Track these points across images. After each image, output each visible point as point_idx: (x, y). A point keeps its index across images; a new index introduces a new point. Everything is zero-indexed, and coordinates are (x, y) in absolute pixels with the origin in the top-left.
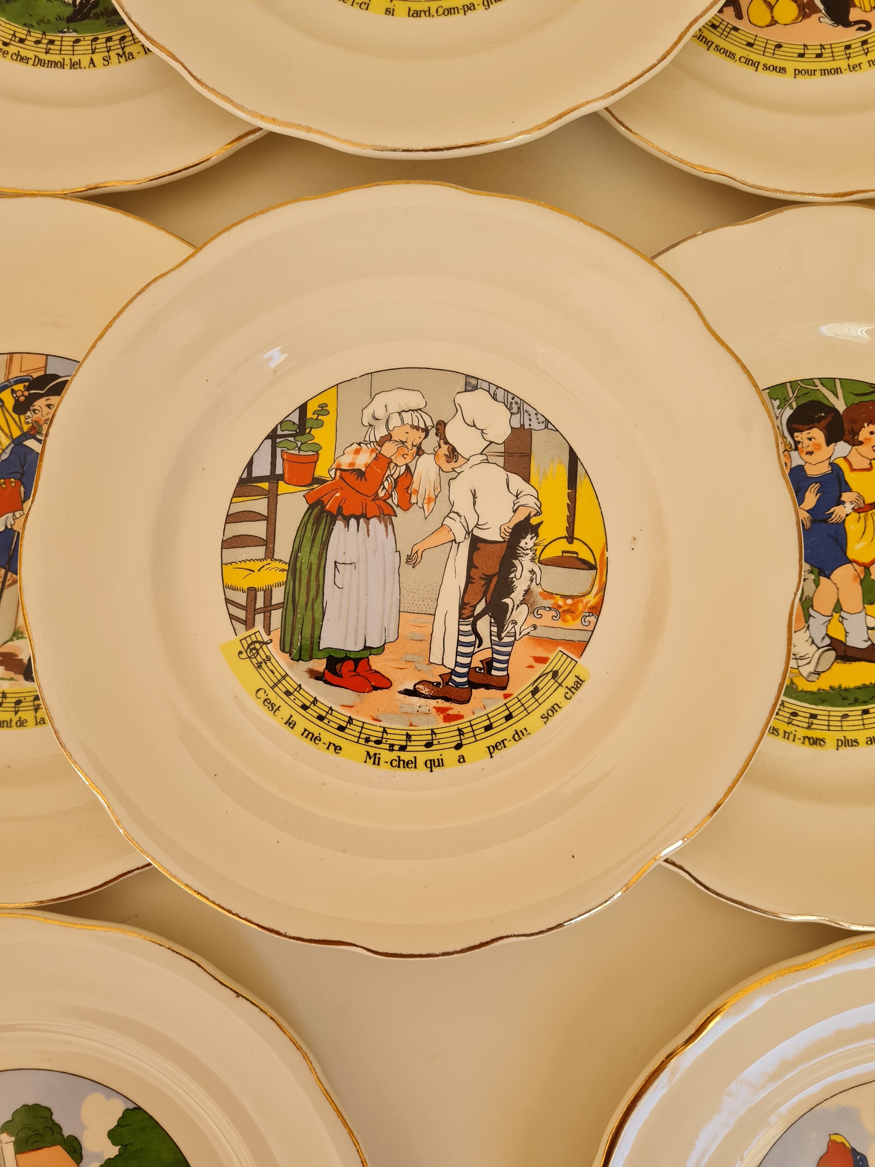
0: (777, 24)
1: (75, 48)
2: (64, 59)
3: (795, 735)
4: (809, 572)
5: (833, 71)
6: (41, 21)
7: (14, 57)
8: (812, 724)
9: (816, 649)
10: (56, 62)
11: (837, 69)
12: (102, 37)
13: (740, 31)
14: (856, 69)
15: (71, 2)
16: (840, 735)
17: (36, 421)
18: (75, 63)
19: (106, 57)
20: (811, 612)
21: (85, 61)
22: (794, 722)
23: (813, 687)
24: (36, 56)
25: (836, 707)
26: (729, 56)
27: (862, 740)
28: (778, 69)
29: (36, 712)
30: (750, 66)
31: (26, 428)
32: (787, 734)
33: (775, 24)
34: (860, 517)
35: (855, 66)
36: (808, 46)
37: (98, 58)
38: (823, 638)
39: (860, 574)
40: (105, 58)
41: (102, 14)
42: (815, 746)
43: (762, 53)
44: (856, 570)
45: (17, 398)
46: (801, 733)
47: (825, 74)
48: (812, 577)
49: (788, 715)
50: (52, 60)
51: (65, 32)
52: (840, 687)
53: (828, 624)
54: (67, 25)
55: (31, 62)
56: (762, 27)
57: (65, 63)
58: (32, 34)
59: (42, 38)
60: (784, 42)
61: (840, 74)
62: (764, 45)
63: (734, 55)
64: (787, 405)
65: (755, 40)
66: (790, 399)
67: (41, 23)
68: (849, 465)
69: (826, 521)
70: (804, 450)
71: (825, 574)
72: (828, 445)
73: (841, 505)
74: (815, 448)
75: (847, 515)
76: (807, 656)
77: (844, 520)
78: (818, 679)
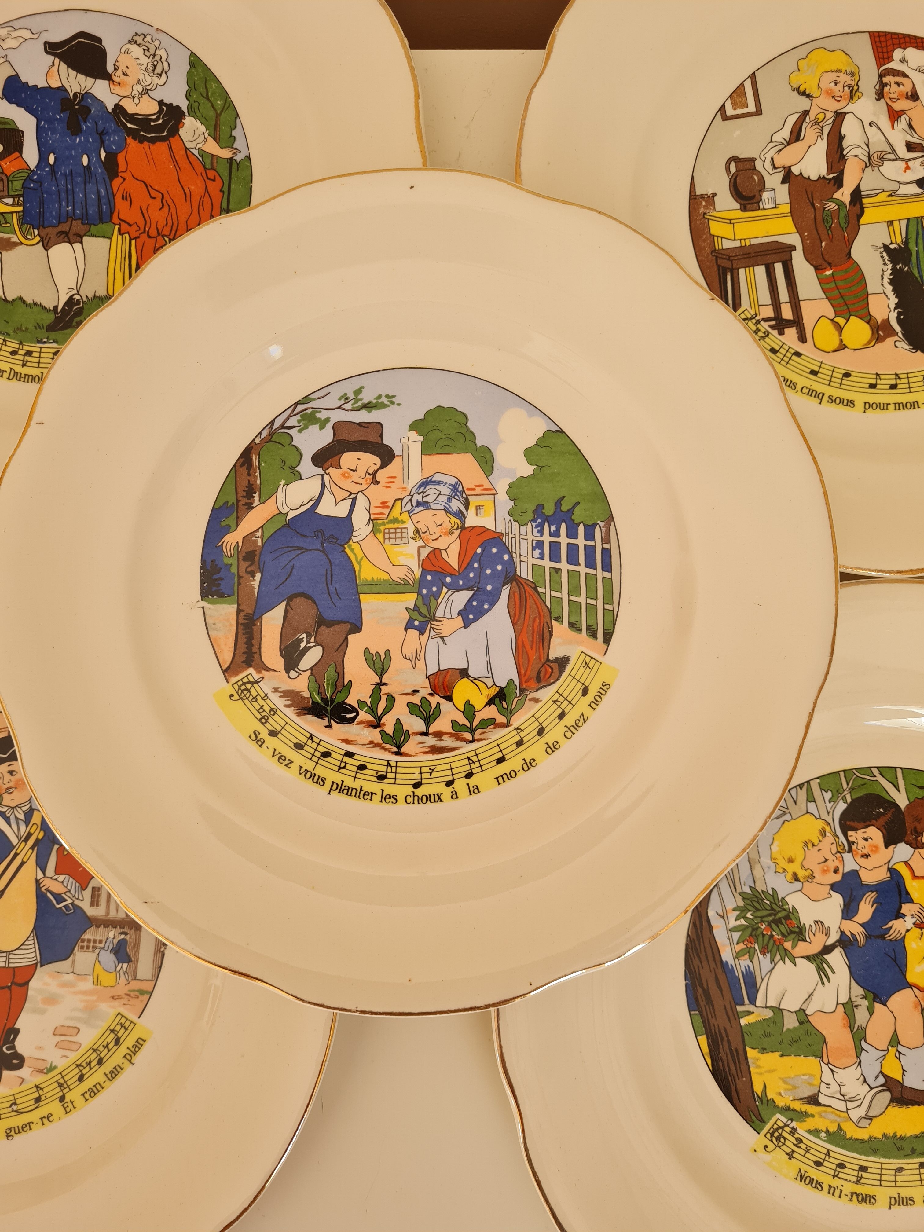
0: (846, 349)
2: (42, 373)
3: (841, 1191)
4: (862, 996)
5: (909, 405)
6: (18, 329)
8: (862, 1177)
9: (869, 1089)
10: (34, 376)
11: (914, 402)
13: (802, 357)
15: (52, 308)
16: (893, 1192)
20: (863, 1044)
22: (841, 1175)
23: (863, 1135)
24: (11, 369)
25: (890, 1158)
26: (789, 386)
27: (919, 1199)
28: (846, 402)
30: (813, 398)
32: (832, 1190)
33: (844, 349)
34: (922, 933)
36: (881, 376)
38: (877, 1077)
39: (921, 1002)
42: (864, 1204)
43: (828, 383)
44: (916, 996)
46: (849, 1188)
47: (899, 409)
48: (866, 1003)
49: (834, 1167)
50: (30, 374)
51: (45, 343)
52: (895, 1135)
53: (883, 1060)
54: (47, 334)
55: (6, 375)
56: (829, 352)
58: (8, 343)
59: (19, 349)
60: (854, 370)
61: (917, 409)
62: (830, 373)
63: (795, 385)
64: (840, 798)
65: (820, 367)
66: (844, 791)
67: (18, 332)
68: (910, 871)
69: (882, 937)
70: (860, 852)
71: (881, 1000)
72: (887, 847)
73: (901, 919)
74: (872, 851)
75: (908, 931)
76: (858, 1098)
77: (904, 936)
78: (869, 1125)
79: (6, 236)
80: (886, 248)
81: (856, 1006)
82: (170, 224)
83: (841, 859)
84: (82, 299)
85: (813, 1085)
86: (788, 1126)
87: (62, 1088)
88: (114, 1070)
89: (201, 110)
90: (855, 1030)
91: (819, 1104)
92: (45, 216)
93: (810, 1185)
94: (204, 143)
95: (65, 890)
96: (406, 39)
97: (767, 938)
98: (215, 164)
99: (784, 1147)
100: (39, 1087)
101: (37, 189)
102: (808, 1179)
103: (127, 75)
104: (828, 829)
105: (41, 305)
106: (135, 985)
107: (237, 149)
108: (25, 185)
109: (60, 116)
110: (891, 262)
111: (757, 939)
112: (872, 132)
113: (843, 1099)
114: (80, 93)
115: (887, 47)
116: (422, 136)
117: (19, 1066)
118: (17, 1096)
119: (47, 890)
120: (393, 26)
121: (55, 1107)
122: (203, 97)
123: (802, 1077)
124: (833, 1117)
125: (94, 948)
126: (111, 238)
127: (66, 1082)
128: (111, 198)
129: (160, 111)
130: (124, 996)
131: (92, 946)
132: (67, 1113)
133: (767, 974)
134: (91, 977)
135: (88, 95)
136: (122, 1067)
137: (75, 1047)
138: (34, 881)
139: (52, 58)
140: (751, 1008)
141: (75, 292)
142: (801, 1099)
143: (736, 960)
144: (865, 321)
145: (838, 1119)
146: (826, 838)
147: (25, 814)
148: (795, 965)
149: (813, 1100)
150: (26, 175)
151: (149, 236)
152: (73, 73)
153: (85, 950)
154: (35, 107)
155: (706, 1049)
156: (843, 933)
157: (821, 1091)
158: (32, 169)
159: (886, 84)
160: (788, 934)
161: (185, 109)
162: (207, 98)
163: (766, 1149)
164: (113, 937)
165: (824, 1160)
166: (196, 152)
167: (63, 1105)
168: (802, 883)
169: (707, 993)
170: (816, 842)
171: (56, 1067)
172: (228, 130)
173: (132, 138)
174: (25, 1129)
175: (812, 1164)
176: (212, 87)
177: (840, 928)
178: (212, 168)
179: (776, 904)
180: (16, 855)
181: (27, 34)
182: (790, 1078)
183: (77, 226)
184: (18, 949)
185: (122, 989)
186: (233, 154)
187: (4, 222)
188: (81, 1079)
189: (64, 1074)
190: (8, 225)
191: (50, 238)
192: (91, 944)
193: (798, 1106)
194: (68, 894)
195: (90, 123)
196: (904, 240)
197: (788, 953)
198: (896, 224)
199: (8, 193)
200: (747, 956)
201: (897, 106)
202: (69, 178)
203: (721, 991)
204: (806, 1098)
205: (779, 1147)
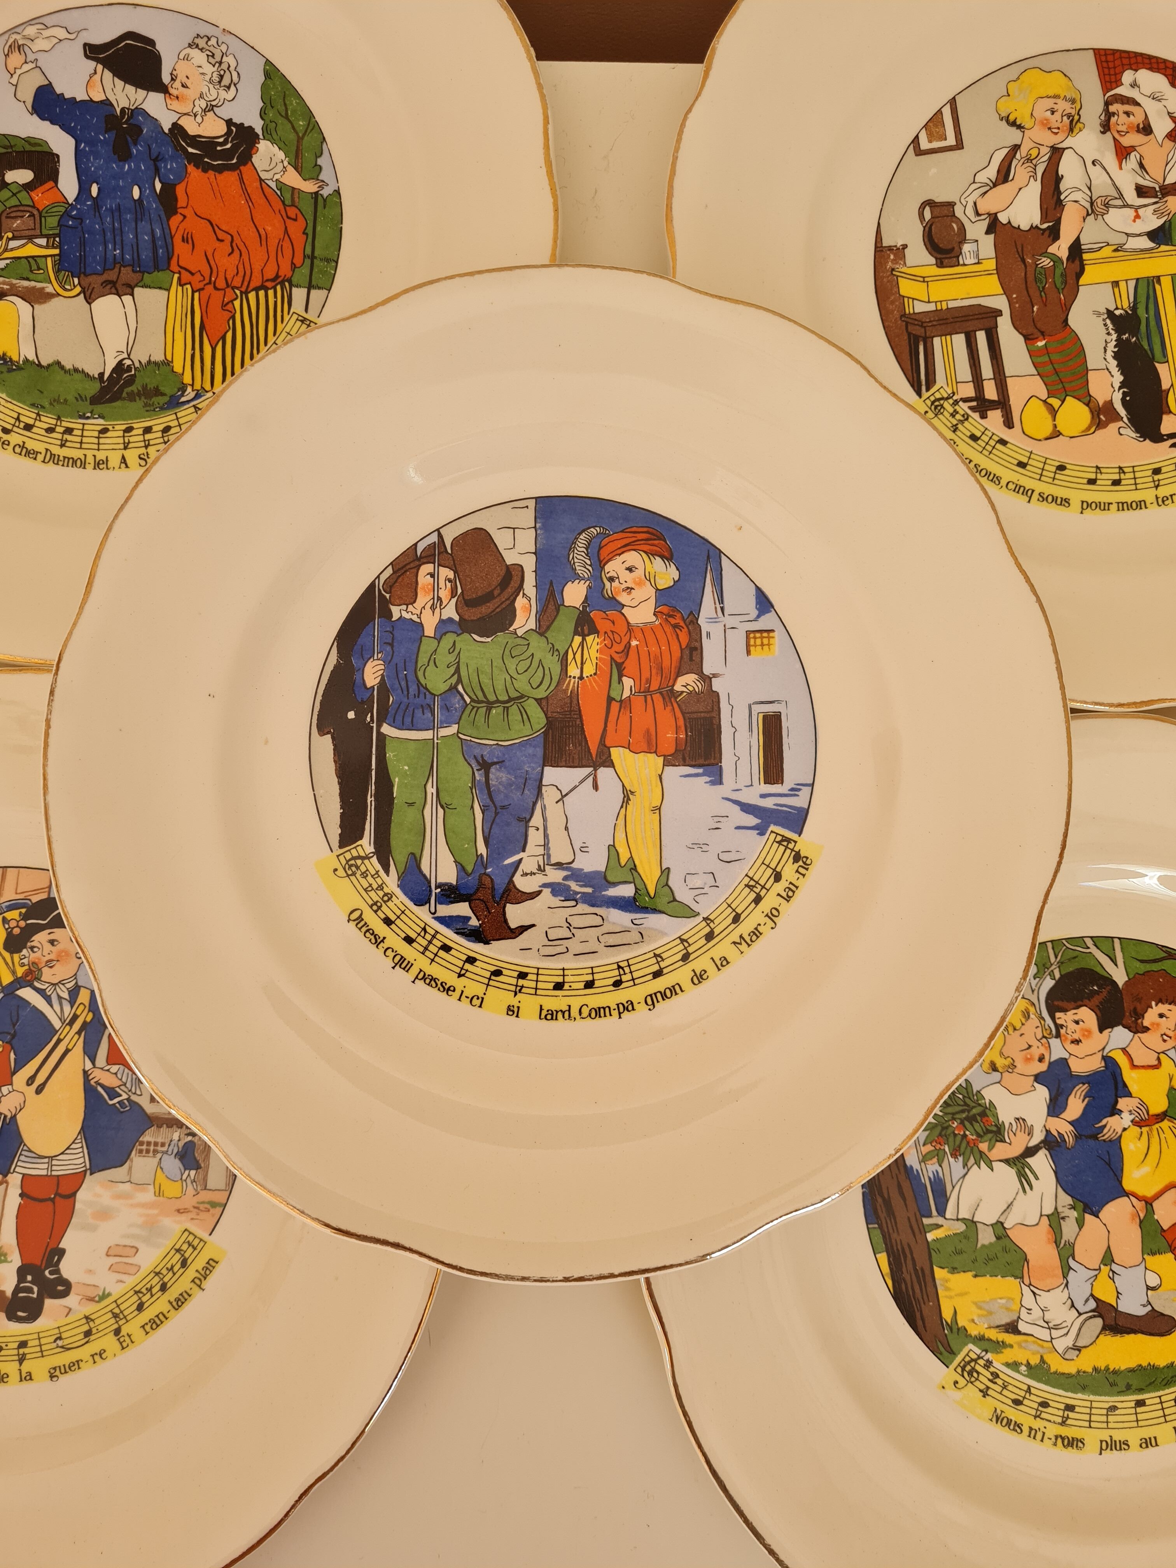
0: (1061, 436)
1: (102, 441)
2: (85, 455)
3: (1044, 1433)
4: (1069, 1207)
5: (1134, 505)
7: (18, 450)
8: (1068, 1418)
9: (1077, 1315)
10: (75, 459)
11: (1140, 502)
12: (139, 426)
13: (1008, 445)
14: (1166, 503)
16: (1105, 1435)
17: (33, 963)
18: (101, 462)
19: (144, 454)
20: (1071, 1261)
21: (115, 459)
22: (1043, 1415)
23: (1070, 1368)
24: (47, 450)
25: (1101, 1395)
26: (992, 480)
27: (1134, 1442)
28: (1059, 501)
29: (21, 1364)
30: (1020, 495)
31: (20, 972)
32: (1033, 1432)
33: (1058, 436)
34: (1142, 1132)
35: (1165, 499)
36: (1102, 469)
37: (132, 456)
38: (1087, 1301)
39: (1140, 1212)
40: (142, 456)
41: (139, 394)
42: (1070, 1448)
43: (1038, 477)
44: (1134, 1206)
45: (9, 930)
46: (1053, 1430)
47: (1123, 510)
48: (1075, 1214)
49: (1035, 1406)
50: (70, 457)
51: (88, 418)
53: (1094, 1281)
54: (91, 408)
55: (40, 457)
56: (1040, 440)
57: (87, 461)
58: (43, 418)
59: (56, 425)
60: (1070, 462)
61: (1144, 510)
62: (1041, 465)
63: (999, 479)
64: (1047, 973)
65: (1029, 458)
66: (1052, 965)
67: (55, 404)
68: (1129, 1060)
69: (1095, 1137)
70: (1069, 1036)
71: (1092, 1210)
72: (1101, 1031)
73: (1117, 1116)
74: (1084, 1035)
75: (1125, 1129)
76: (1064, 1325)
77: (1120, 1136)
78: (1077, 1356)
79: (39, 285)
80: (1110, 314)
81: (1063, 1218)
82: (241, 273)
83: (1047, 1045)
84: (134, 364)
85: (1012, 1311)
86: (982, 1358)
87: (118, 1319)
88: (181, 1297)
89: (278, 132)
90: (1062, 1245)
91: (1019, 1333)
92: (87, 261)
93: (1007, 1427)
94: (282, 173)
95: (120, 1083)
96: (532, 50)
97: (959, 1138)
98: (296, 200)
99: (977, 1383)
100: (90, 1319)
101: (77, 228)
102: (1005, 1421)
103: (187, 87)
104: (1032, 1009)
105: (83, 371)
106: (205, 1196)
107: (323, 181)
108: (61, 223)
109: (105, 137)
110: (1116, 331)
111: (948, 1139)
112: (1095, 171)
113: (1047, 1326)
114: (128, 109)
115: (1115, 68)
116: (552, 171)
117: (65, 1294)
118: (62, 1330)
119: (97, 1083)
120: (517, 33)
121: (109, 1342)
122: (282, 116)
123: (999, 1301)
124: (1035, 1347)
125: (155, 1152)
126: (168, 290)
127: (122, 1312)
128: (169, 240)
129: (229, 132)
130: (192, 1209)
131: (153, 1150)
132: (123, 1348)
133: (959, 1181)
134: (151, 1187)
135: (138, 112)
136: (190, 1294)
137: (133, 1270)
138: (82, 1072)
139: (93, 64)
140: (940, 1220)
141: (125, 355)
142: (998, 1327)
143: (923, 1164)
144: (1084, 403)
145: (1041, 1350)
146: (1030, 1020)
147: (69, 992)
148: (992, 1170)
149: (1012, 1328)
150: (63, 210)
151: (216, 288)
152: (119, 83)
153: (144, 1153)
154: (73, 125)
155: (886, 1269)
156: (1048, 1132)
157: (1021, 1317)
158: (70, 202)
159: (1114, 114)
160: (985, 1134)
161: (259, 131)
162: (286, 117)
163: (957, 1385)
164: (178, 1139)
165: (1024, 1398)
166: (273, 185)
167: (118, 1339)
168: (1001, 1073)
169: (887, 1203)
170: (1018, 1025)
171: (109, 1295)
172: (313, 157)
173: (194, 166)
174: (73, 1368)
175: (1010, 1403)
176: (292, 104)
177: (1045, 1126)
178: (293, 205)
179: (970, 1098)
180: (59, 1041)
181: (61, 33)
182: (984, 1302)
183: (127, 274)
184: (62, 1153)
185: (189, 1201)
186: (319, 187)
187: (36, 268)
188: (140, 1308)
189: (119, 1302)
190: (42, 271)
191: (94, 288)
192: (152, 1148)
193: (993, 1334)
194: (123, 1088)
195: (141, 146)
196: (1131, 305)
197: (984, 1156)
198: (1122, 285)
199: (41, 232)
200: (935, 1160)
201: (1126, 141)
202: (116, 214)
203: (905, 1200)
204: (1003, 1326)
205: (972, 1383)
